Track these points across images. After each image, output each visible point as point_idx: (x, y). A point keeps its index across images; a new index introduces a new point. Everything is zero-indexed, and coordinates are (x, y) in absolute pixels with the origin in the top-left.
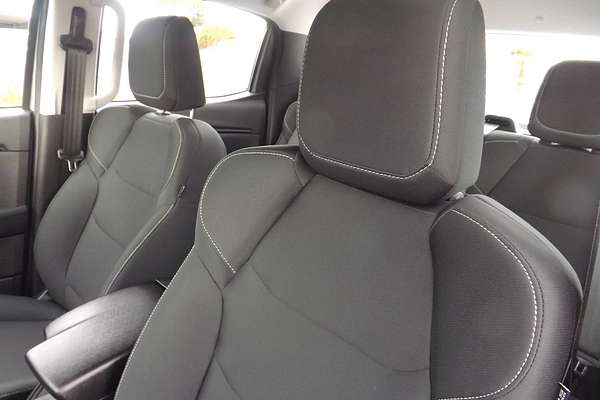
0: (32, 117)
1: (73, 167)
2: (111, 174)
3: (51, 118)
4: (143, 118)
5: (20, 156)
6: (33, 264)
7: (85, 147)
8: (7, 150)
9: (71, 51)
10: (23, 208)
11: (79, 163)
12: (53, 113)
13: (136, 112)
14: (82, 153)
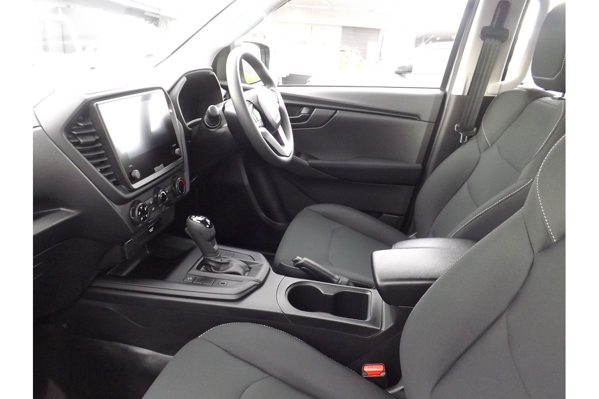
0: (445, 96)
1: (464, 139)
2: (494, 150)
3: (458, 97)
4: (537, 102)
5: (428, 126)
6: (413, 214)
7: (478, 124)
8: (420, 120)
9: (488, 40)
10: (420, 165)
11: (470, 138)
12: (461, 94)
13: (532, 95)
14: (475, 129)
